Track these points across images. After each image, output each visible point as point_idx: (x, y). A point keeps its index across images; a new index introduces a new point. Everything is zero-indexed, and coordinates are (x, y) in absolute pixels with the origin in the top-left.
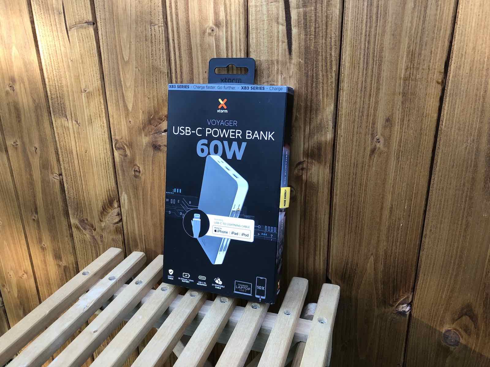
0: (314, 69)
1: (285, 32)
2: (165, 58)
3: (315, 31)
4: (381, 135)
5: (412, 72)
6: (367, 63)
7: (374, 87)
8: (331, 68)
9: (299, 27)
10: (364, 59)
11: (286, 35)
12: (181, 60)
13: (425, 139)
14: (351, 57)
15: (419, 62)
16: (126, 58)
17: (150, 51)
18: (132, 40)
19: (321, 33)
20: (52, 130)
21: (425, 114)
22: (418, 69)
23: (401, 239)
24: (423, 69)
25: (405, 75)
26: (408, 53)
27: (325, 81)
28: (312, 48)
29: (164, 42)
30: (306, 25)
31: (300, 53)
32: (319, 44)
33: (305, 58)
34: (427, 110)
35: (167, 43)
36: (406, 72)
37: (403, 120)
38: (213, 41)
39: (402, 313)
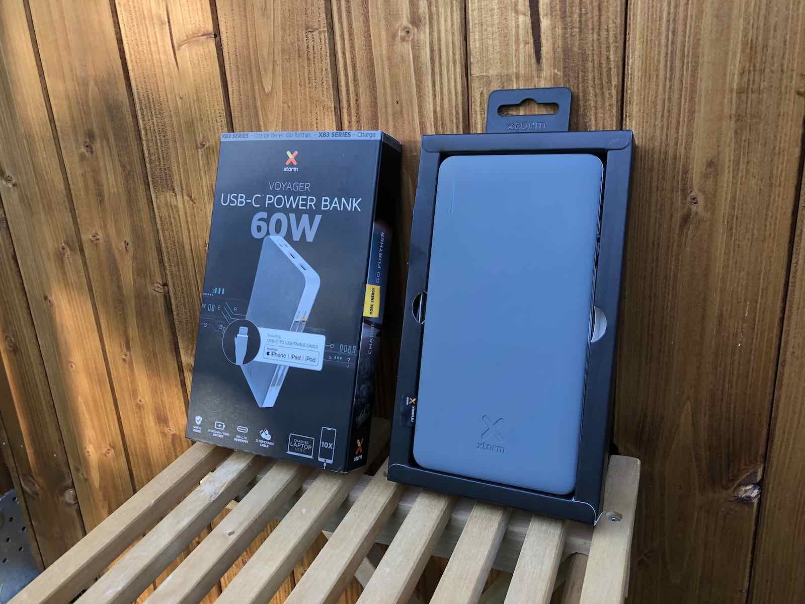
0: (580, 85)
1: (530, 26)
2: (331, 83)
3: (580, 21)
4: (700, 190)
5: (751, 79)
6: (672, 70)
7: (685, 109)
8: (610, 81)
9: (552, 16)
10: (666, 61)
11: (530, 31)
12: (356, 86)
13: (779, 192)
14: (642, 60)
15: (764, 60)
16: (268, 89)
17: (306, 74)
18: (276, 58)
19: (590, 23)
20: (152, 213)
21: (777, 148)
22: (762, 71)
23: (739, 370)
24: (772, 72)
25: (739, 84)
26: (744, 44)
27: (600, 104)
28: (576, 49)
29: (328, 58)
30: (565, 11)
31: (555, 61)
32: (587, 41)
33: (564, 68)
34: (780, 143)
35: (333, 59)
36: (741, 79)
37: (737, 163)
38: (409, 51)
39: (745, 500)
